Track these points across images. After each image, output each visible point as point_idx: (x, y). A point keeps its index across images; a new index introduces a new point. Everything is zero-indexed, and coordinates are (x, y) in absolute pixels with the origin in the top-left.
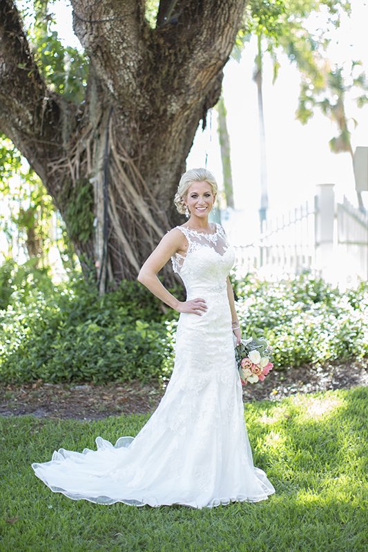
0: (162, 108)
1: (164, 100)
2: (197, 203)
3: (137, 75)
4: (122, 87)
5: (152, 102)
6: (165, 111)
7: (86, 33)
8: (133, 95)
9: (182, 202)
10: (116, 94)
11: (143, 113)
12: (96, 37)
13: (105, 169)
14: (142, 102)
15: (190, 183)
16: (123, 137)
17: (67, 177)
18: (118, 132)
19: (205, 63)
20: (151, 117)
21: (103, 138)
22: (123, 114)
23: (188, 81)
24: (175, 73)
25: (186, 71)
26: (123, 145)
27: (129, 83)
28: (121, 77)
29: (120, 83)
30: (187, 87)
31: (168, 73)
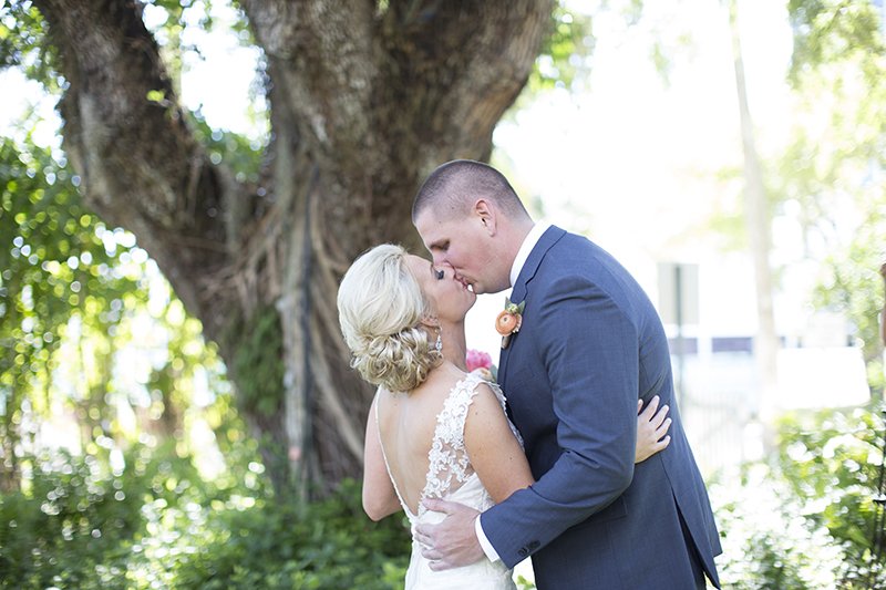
0: (411, 170)
1: (416, 155)
3: (370, 106)
4: (340, 129)
5: (394, 158)
6: (417, 174)
7: (277, 22)
8: (361, 145)
10: (330, 144)
11: (376, 179)
12: (297, 28)
13: (305, 286)
14: (374, 159)
16: (338, 227)
17: (234, 305)
18: (328, 218)
19: (488, 87)
20: (391, 186)
22: (341, 182)
23: (457, 120)
24: (436, 104)
25: (455, 102)
26: (338, 240)
27: (356, 122)
28: (342, 109)
29: (339, 121)
30: (456, 131)
31: (424, 103)
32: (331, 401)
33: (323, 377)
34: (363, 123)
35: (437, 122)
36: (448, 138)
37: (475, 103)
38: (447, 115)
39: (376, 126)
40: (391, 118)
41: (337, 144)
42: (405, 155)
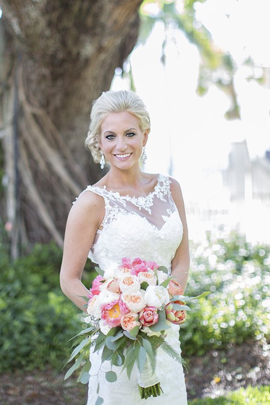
0: (75, 51)
1: (77, 41)
2: (115, 147)
3: (46, 11)
4: (28, 27)
5: (64, 43)
6: (78, 54)
8: (42, 36)
9: (97, 145)
10: (23, 36)
11: (53, 57)
13: (15, 123)
14: (53, 45)
15: (103, 116)
16: (34, 86)
18: (28, 81)
20: (63, 61)
21: (13, 90)
22: (32, 59)
23: (103, 19)
24: (89, 10)
25: (101, 8)
26: (34, 94)
27: (37, 23)
28: (28, 14)
29: (27, 21)
30: (103, 27)
31: (80, 9)
32: (33, 194)
33: (28, 179)
34: (43, 23)
35: (89, 21)
36: (98, 30)
37: (113, 9)
38: (96, 16)
39: (50, 24)
40: (60, 19)
41: (27, 36)
42: (70, 42)
